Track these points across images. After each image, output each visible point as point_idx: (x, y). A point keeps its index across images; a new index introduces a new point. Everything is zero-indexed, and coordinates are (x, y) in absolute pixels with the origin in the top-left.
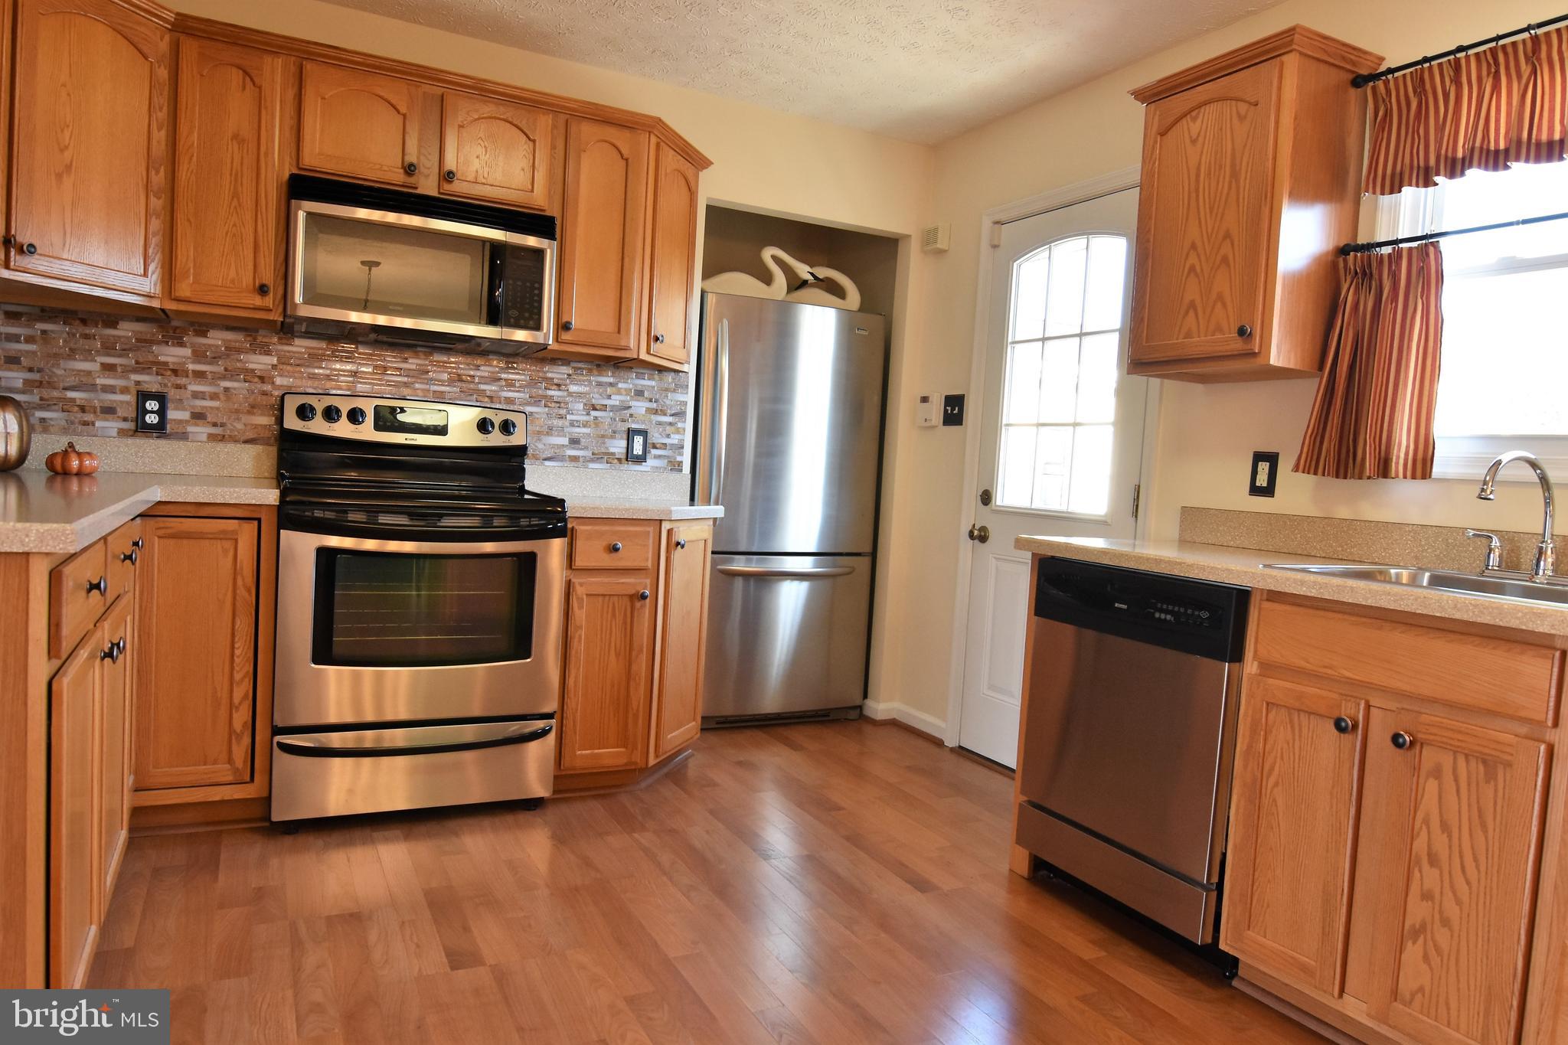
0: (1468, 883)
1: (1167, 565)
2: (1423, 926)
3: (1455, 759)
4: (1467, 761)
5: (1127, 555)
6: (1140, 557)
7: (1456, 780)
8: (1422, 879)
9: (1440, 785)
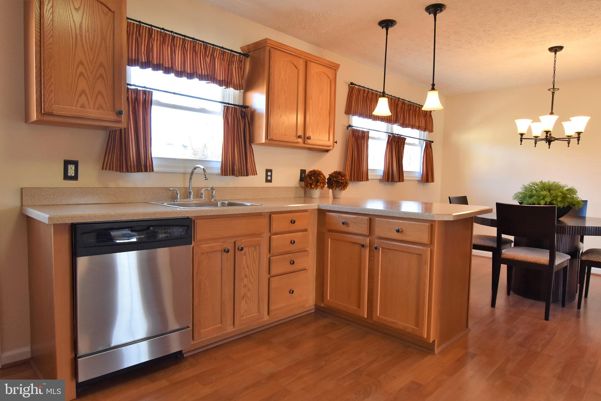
0: (253, 277)
1: (159, 214)
2: (245, 294)
3: (248, 248)
4: (251, 248)
5: (137, 214)
6: (145, 214)
7: (249, 254)
8: (244, 282)
9: (246, 256)
